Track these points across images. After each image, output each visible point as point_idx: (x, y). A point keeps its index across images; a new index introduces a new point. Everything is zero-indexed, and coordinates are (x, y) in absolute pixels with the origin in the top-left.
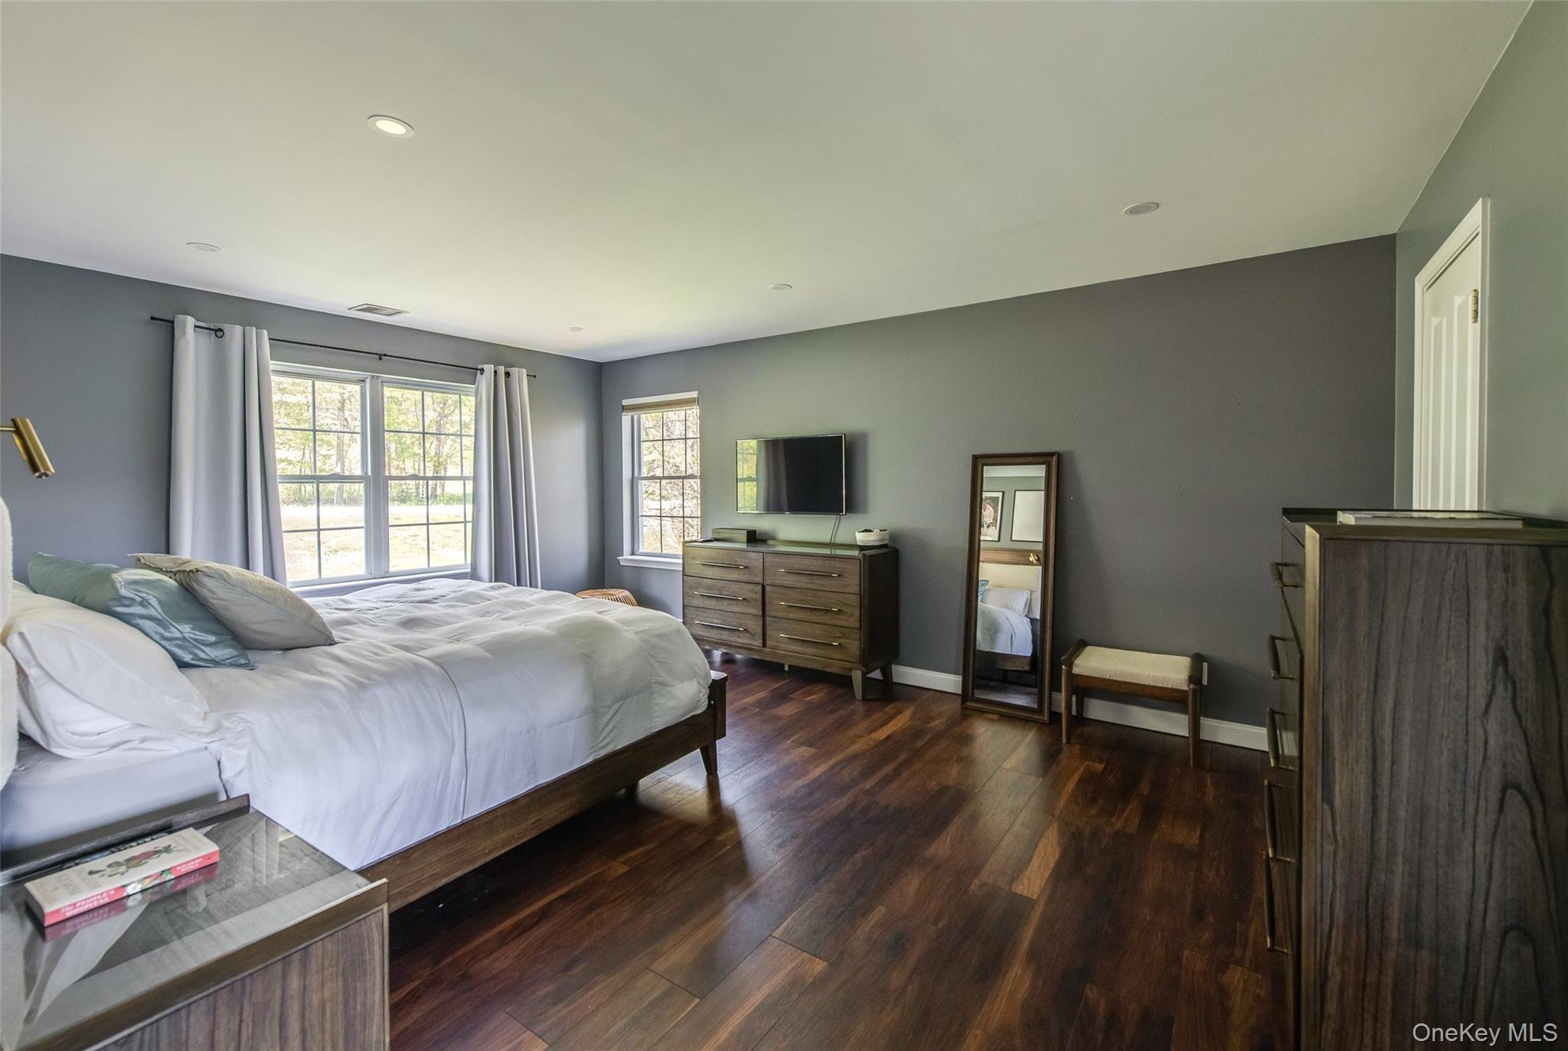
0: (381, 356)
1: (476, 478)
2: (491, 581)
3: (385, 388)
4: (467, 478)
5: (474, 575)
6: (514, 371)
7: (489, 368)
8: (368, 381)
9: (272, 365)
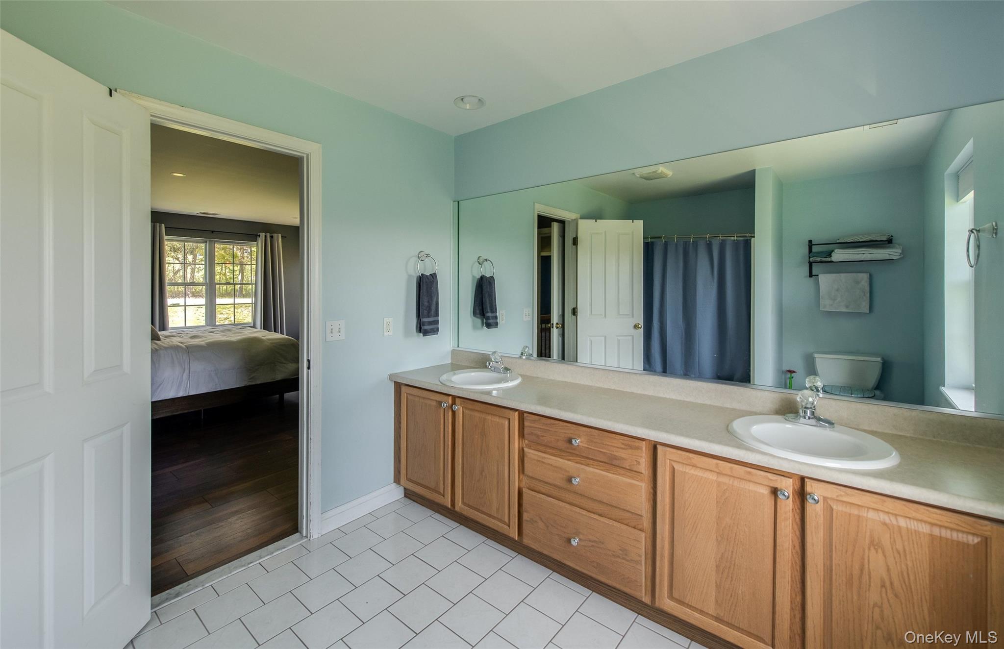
0: (213, 232)
1: (256, 284)
2: (261, 329)
3: (216, 245)
4: (253, 284)
5: (254, 327)
6: (275, 235)
7: (263, 235)
8: (208, 242)
9: (166, 237)
